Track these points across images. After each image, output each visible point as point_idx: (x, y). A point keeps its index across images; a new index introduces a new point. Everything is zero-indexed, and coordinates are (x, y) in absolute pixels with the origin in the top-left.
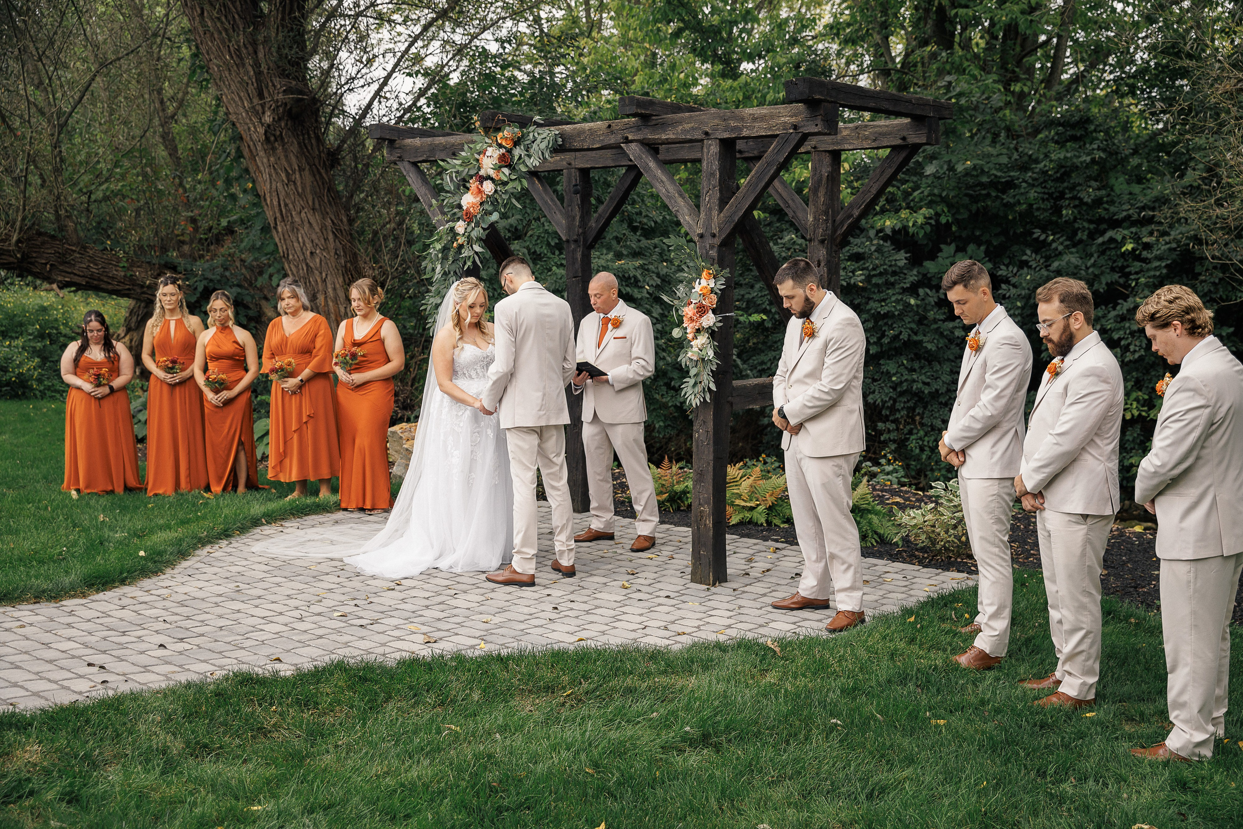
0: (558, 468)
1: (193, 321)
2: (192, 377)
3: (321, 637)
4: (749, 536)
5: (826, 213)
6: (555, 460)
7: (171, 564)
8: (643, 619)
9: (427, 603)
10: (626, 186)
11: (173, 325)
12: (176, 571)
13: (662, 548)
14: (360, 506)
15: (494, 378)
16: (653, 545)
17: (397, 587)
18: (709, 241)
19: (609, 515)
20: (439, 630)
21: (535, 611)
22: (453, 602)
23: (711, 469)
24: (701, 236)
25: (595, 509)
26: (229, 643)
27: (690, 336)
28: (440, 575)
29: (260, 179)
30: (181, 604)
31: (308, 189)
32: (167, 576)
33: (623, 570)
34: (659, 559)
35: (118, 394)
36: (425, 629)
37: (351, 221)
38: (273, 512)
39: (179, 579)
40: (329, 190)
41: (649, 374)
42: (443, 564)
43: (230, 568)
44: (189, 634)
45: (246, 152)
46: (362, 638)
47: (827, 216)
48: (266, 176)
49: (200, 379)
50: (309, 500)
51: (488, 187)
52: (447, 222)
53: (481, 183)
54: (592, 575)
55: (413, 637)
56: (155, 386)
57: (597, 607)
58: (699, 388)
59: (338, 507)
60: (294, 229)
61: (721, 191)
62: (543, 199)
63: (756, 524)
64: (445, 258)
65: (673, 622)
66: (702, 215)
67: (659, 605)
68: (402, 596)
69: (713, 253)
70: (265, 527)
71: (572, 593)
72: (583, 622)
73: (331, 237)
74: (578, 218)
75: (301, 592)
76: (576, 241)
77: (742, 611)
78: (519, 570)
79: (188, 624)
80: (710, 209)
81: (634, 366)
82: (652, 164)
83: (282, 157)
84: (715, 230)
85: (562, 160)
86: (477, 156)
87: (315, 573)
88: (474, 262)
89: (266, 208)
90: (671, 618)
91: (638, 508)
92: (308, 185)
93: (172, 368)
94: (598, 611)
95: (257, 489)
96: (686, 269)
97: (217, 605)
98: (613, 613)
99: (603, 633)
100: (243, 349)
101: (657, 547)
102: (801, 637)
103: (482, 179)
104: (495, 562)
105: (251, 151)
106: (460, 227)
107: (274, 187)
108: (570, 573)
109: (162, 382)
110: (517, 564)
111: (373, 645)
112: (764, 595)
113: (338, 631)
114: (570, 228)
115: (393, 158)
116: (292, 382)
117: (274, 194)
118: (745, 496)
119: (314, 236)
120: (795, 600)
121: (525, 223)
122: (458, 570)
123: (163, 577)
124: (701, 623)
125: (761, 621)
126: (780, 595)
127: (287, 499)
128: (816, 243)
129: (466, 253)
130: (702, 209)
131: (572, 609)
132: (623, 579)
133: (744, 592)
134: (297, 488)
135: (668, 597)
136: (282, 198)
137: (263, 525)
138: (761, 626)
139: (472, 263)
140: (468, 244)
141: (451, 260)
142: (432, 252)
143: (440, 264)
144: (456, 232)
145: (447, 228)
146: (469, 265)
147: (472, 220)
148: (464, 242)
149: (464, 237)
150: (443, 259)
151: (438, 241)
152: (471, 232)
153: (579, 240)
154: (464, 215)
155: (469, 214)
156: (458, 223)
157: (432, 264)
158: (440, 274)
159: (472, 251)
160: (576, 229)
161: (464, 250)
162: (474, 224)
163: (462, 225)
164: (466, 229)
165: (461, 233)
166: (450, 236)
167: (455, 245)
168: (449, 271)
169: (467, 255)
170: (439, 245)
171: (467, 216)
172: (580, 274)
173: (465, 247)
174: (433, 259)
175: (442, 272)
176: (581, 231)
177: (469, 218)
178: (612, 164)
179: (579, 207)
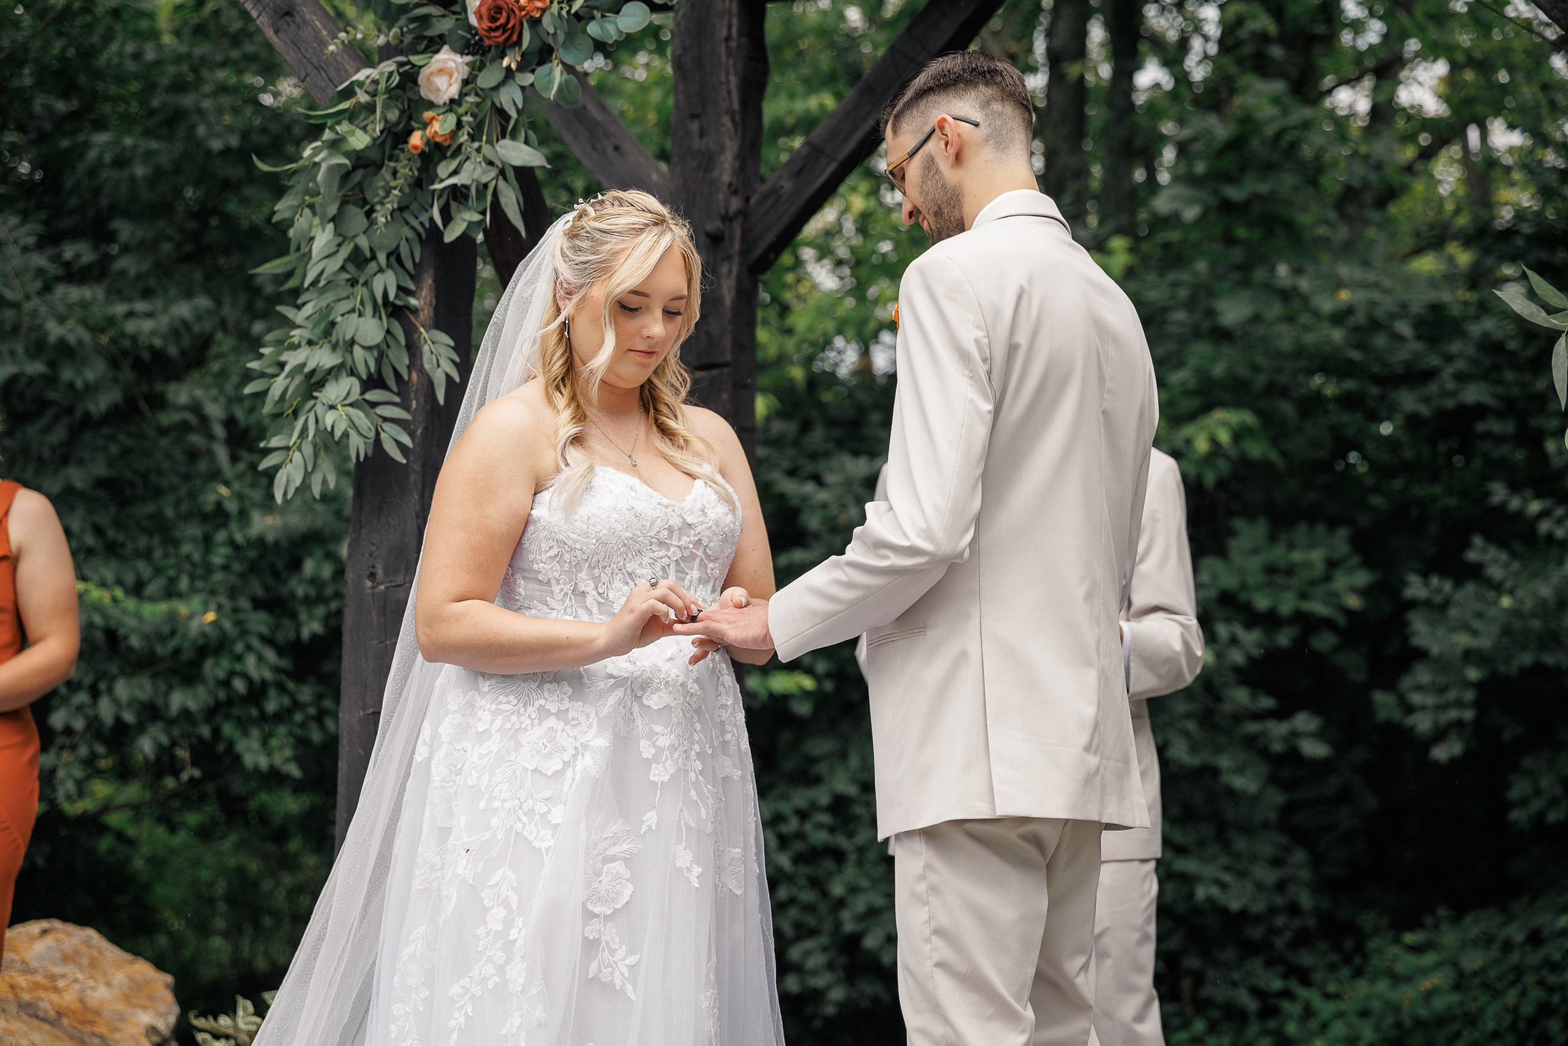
74: (727, 159)
76: (716, 238)
106: (444, 72)
114: (691, 194)
129: (460, 174)
139: (483, 213)
140: (473, 138)
141: (389, 206)
142: (324, 160)
143: (333, 219)
144: (422, 94)
145: (391, 73)
146: (470, 224)
147: (515, 38)
148: (454, 134)
149: (461, 111)
150: (344, 202)
151: (351, 120)
152: (496, 88)
153: (727, 236)
154: (480, 18)
155: (505, 14)
156: (438, 57)
157: (314, 214)
158: (333, 259)
159: (490, 168)
160: (721, 197)
161: (454, 165)
162: (523, 56)
163: (452, 64)
164: (466, 82)
165: (443, 98)
166: (396, 106)
167: (416, 139)
168: (371, 250)
169: (467, 182)
170: (359, 133)
171: (493, 19)
172: (728, 357)
173: (454, 156)
174: (318, 194)
175: (346, 251)
176: (735, 204)
177: (504, 27)
179: (733, 121)
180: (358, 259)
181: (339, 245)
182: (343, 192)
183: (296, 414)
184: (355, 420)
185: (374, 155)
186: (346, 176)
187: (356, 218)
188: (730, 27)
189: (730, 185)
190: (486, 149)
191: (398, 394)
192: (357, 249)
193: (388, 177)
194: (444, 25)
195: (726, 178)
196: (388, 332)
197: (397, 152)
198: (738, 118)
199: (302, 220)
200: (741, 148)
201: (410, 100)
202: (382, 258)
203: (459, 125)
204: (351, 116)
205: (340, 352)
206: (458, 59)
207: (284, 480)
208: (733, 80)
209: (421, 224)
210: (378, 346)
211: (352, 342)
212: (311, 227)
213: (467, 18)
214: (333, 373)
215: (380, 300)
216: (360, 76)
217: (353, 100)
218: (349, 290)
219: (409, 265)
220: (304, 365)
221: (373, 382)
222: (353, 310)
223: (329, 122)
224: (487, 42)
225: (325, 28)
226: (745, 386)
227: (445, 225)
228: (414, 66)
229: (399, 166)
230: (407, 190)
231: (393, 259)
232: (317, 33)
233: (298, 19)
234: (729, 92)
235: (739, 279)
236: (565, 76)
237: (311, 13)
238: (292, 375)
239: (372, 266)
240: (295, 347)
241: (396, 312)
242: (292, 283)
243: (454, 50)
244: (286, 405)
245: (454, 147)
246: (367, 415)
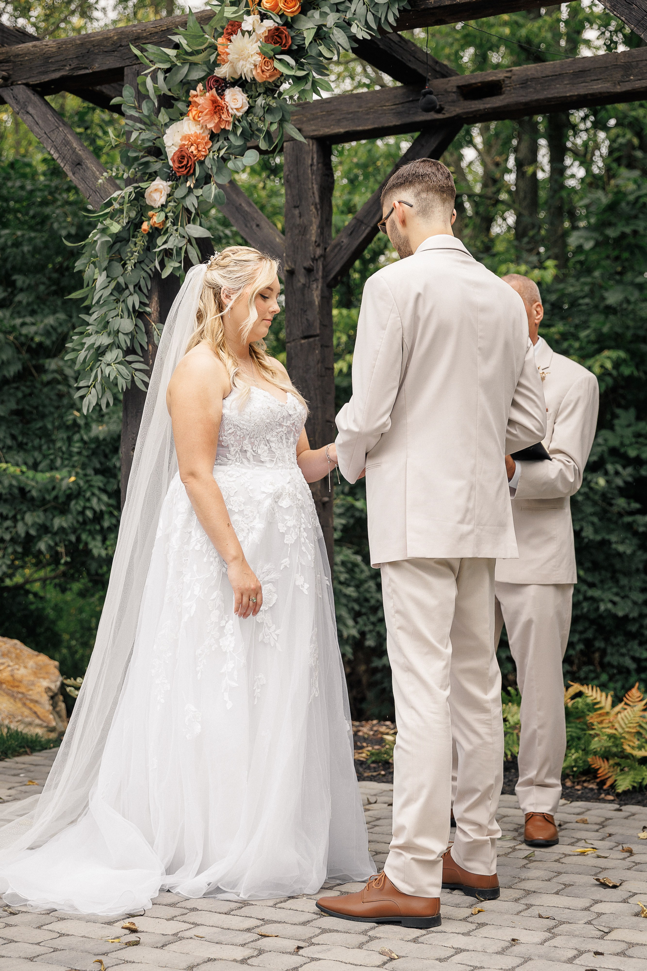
51: (236, 100)
53: (221, 92)
62: (231, 203)
64: (115, 259)
76: (309, 271)
78: (405, 888)
103: (221, 86)
106: (157, 191)
108: (491, 889)
110: (401, 874)
114: (296, 248)
129: (168, 243)
139: (180, 262)
140: (174, 224)
141: (133, 261)
142: (98, 239)
143: (106, 269)
144: (147, 202)
145: (131, 192)
146: (174, 268)
147: (192, 171)
148: (164, 222)
149: (167, 210)
150: (111, 260)
151: (111, 218)
152: (184, 198)
153: (315, 268)
154: (174, 162)
155: (186, 159)
156: (154, 183)
157: (96, 267)
158: (106, 289)
159: (183, 239)
160: (311, 248)
161: (165, 238)
162: (196, 180)
163: (161, 186)
164: (169, 195)
165: (158, 204)
166: (134, 210)
167: (145, 226)
168: (125, 284)
169: (172, 247)
170: (115, 224)
171: (181, 162)
172: (319, 331)
173: (165, 233)
174: (97, 257)
175: (113, 285)
176: (319, 252)
177: (186, 166)
178: (394, 122)
179: (316, 208)
180: (119, 289)
181: (110, 282)
182: (110, 255)
183: (91, 370)
184: (121, 370)
185: (125, 235)
186: (111, 247)
187: (117, 268)
188: (313, 159)
189: (316, 242)
190: (180, 229)
191: (142, 357)
192: (118, 283)
193: (132, 246)
194: (156, 166)
195: (313, 239)
196: (136, 325)
197: (136, 233)
198: (318, 207)
199: (89, 270)
200: (321, 222)
201: (141, 206)
202: (131, 288)
203: (167, 217)
204: (112, 216)
205: (112, 337)
206: (164, 183)
207: (87, 403)
208: (315, 187)
209: (150, 269)
210: (131, 333)
211: (118, 331)
212: (94, 274)
213: (168, 162)
214: (109, 347)
215: (131, 310)
216: (115, 195)
217: (112, 208)
218: (116, 305)
219: (145, 291)
220: (94, 344)
221: (130, 351)
222: (118, 315)
223: (101, 219)
224: (178, 174)
225: (98, 171)
226: (327, 347)
227: (162, 270)
228: (142, 188)
229: (137, 240)
230: (142, 252)
231: (137, 288)
232: (94, 173)
233: (84, 166)
234: (313, 193)
235: (322, 291)
236: (218, 190)
237: (91, 163)
238: (88, 349)
239: (127, 292)
240: (89, 335)
241: (140, 315)
242: (86, 303)
243: (162, 179)
244: (87, 364)
245: (164, 229)
246: (126, 368)
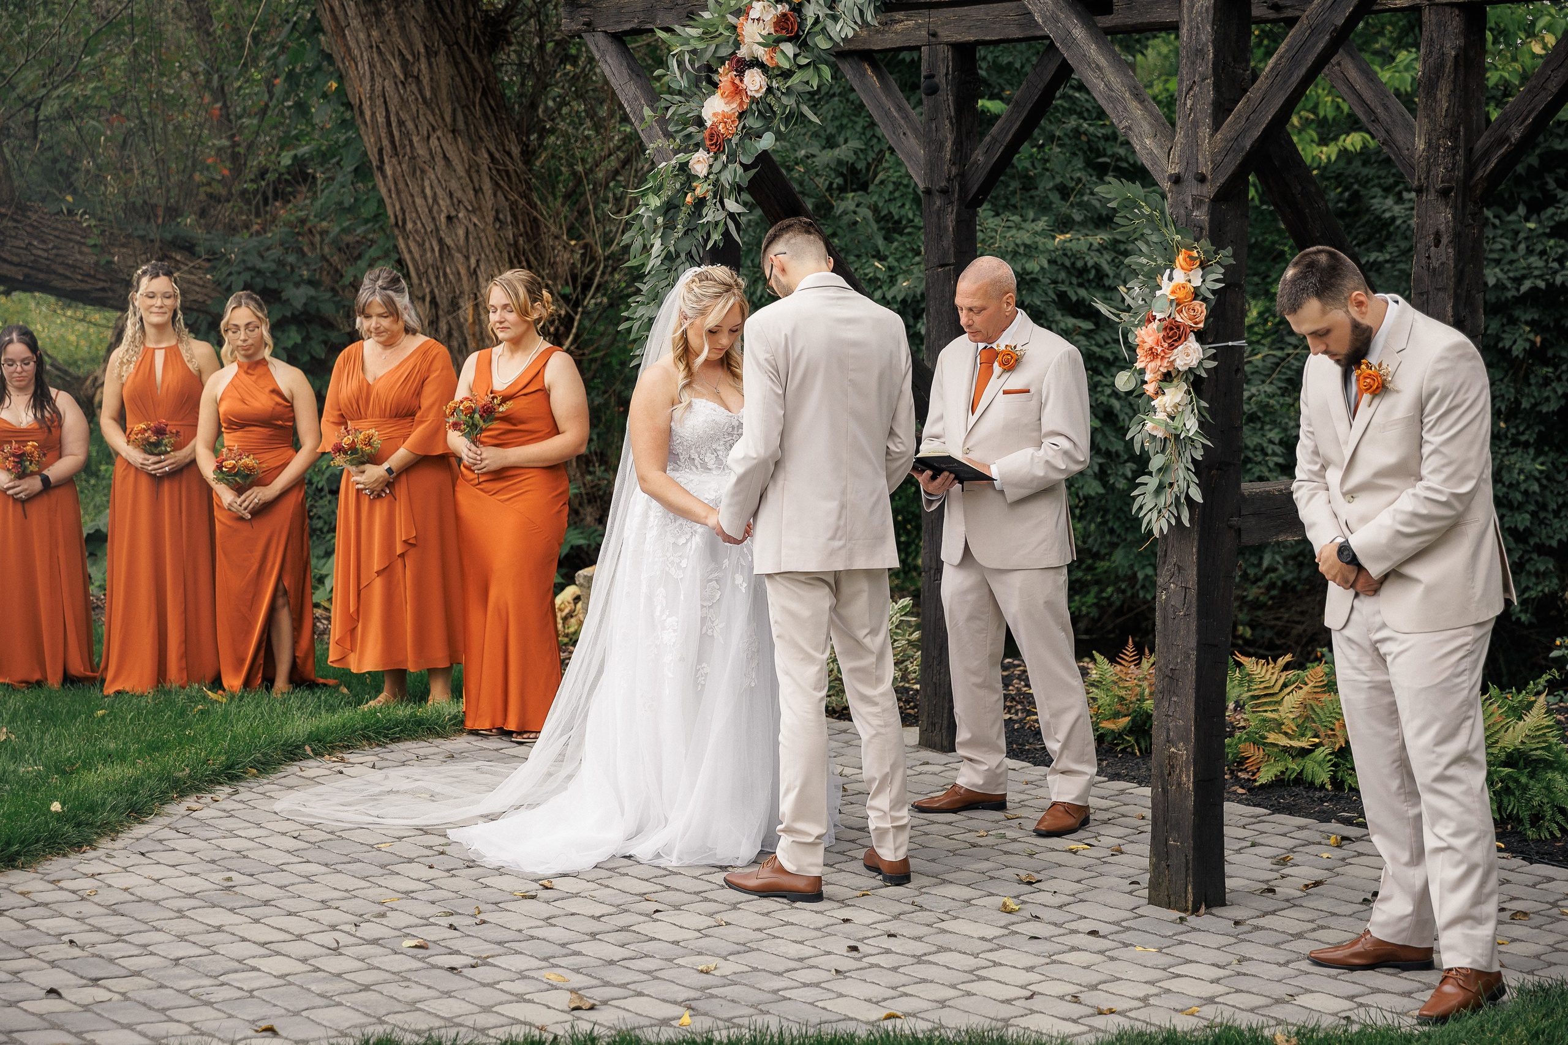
0: (872, 659)
1: (198, 350)
2: (193, 462)
3: (366, 988)
4: (1290, 810)
5: (1453, 134)
6: (867, 641)
7: (111, 830)
8: (1033, 977)
9: (596, 926)
10: (1048, 77)
11: (159, 358)
12: (119, 844)
13: (1103, 830)
14: (498, 725)
15: (740, 470)
16: (1084, 823)
17: (544, 894)
18: (1192, 189)
19: (996, 759)
20: (607, 984)
21: (811, 952)
22: (648, 928)
23: (1191, 667)
24: (1177, 180)
25: (966, 744)
26: (185, 992)
27: (1150, 389)
28: (635, 870)
29: (352, 73)
30: (114, 910)
31: (444, 93)
32: (100, 852)
33: (1010, 873)
34: (1092, 852)
35: (57, 492)
36: (577, 980)
37: (528, 155)
38: (328, 731)
39: (121, 859)
40: (484, 94)
41: (1077, 468)
42: (643, 850)
43: (223, 843)
44: (114, 970)
45: (326, 21)
46: (448, 994)
47: (1456, 139)
48: (364, 67)
49: (207, 466)
50: (403, 711)
51: (754, 82)
52: (676, 152)
53: (741, 74)
54: (944, 882)
55: (551, 997)
56: (125, 478)
57: (941, 949)
58: (1167, 497)
59: (458, 726)
60: (417, 170)
61: (1217, 86)
62: (881, 106)
63: (1311, 785)
64: (670, 226)
65: (1094, 987)
66: (1179, 137)
67: (1073, 949)
68: (545, 910)
69: (1201, 215)
70: (311, 763)
71: (896, 917)
72: (904, 979)
73: (487, 186)
74: (949, 145)
75: (350, 894)
76: (944, 192)
77: (1245, 968)
78: (789, 867)
79: (116, 950)
80: (1195, 125)
81: (1047, 452)
82: (1079, 32)
83: (395, 30)
84: (1205, 169)
85: (919, 27)
86: (731, 19)
87: (386, 859)
88: (726, 234)
89: (363, 127)
90: (1092, 977)
91: (1053, 746)
92: (443, 84)
93: (157, 444)
94: (942, 958)
95: (312, 685)
96: (1144, 248)
97: (181, 914)
98: (972, 962)
99: (943, 1004)
100: (289, 405)
101: (1093, 828)
102: (1355, 1028)
103: (742, 66)
104: (747, 850)
105: (335, 18)
106: (700, 162)
107: (378, 87)
108: (899, 875)
109: (139, 471)
110: (786, 855)
111: (466, 1008)
112: (1299, 936)
113: (402, 978)
114: (932, 165)
115: (575, 27)
116: (374, 473)
117: (379, 102)
118: (1290, 726)
119: (454, 185)
120: (1358, 948)
121: (871, 156)
122: (672, 862)
123: (91, 854)
124: (1153, 990)
125: (1280, 990)
126: (1332, 936)
127: (365, 707)
128: (1432, 196)
129: (710, 215)
130: (1179, 123)
131: (888, 951)
132: (1006, 893)
133: (1257, 928)
134: (387, 686)
135: (1094, 933)
136: (392, 109)
137: (308, 757)
138: (1278, 1001)
139: (722, 235)
140: (713, 197)
142: (643, 212)
144: (692, 172)
145: (675, 164)
146: (716, 241)
147: (722, 148)
148: (706, 195)
149: (708, 182)
150: (665, 228)
151: (653, 193)
152: (720, 171)
153: (949, 190)
155: (716, 137)
156: (697, 155)
157: (644, 238)
158: (658, 259)
159: (723, 212)
160: (945, 167)
161: (706, 211)
162: (727, 157)
163: (704, 158)
164: (710, 168)
165: (701, 175)
166: (679, 181)
167: (689, 198)
168: (676, 252)
170: (657, 198)
171: (712, 139)
172: (952, 260)
174: (645, 229)
175: (664, 254)
176: (954, 171)
177: (716, 144)
178: (1019, 34)
179: (951, 123)
180: (670, 258)
188: (948, 67)
192: (670, 251)
194: (698, 137)
197: (680, 205)
201: (685, 177)
202: (683, 256)
203: (708, 189)
206: (706, 155)
213: (707, 135)
216: (661, 166)
218: (667, 274)
219: (697, 259)
223: (641, 195)
228: (685, 160)
234: (949, 106)
239: (679, 261)
240: (641, 305)
243: (703, 151)
245: (705, 202)
